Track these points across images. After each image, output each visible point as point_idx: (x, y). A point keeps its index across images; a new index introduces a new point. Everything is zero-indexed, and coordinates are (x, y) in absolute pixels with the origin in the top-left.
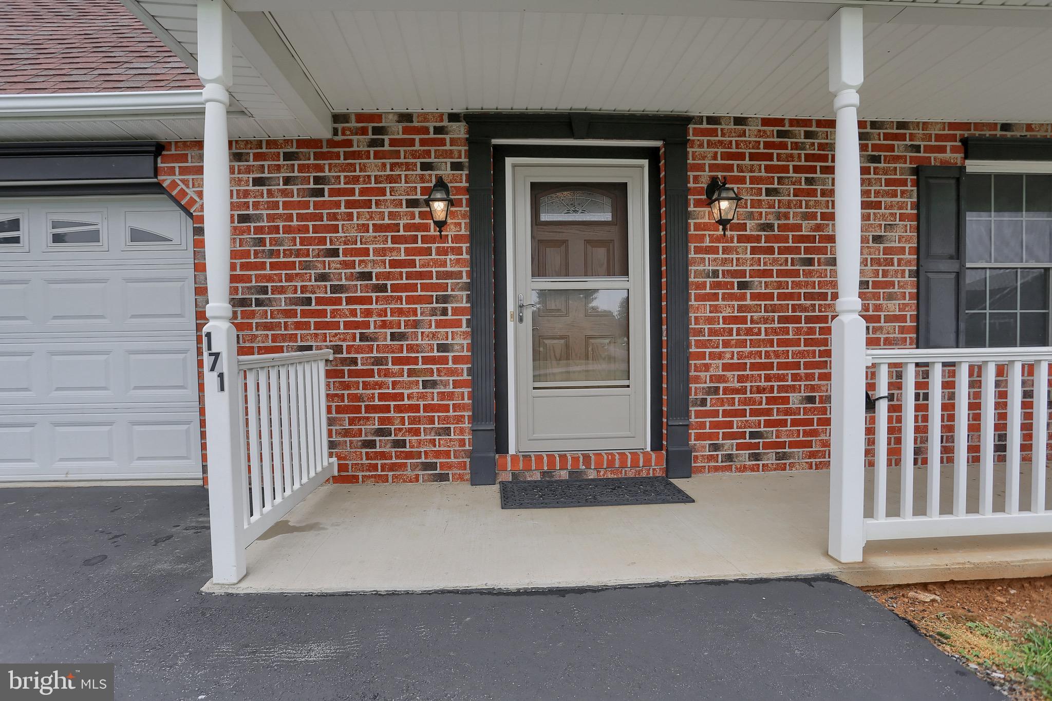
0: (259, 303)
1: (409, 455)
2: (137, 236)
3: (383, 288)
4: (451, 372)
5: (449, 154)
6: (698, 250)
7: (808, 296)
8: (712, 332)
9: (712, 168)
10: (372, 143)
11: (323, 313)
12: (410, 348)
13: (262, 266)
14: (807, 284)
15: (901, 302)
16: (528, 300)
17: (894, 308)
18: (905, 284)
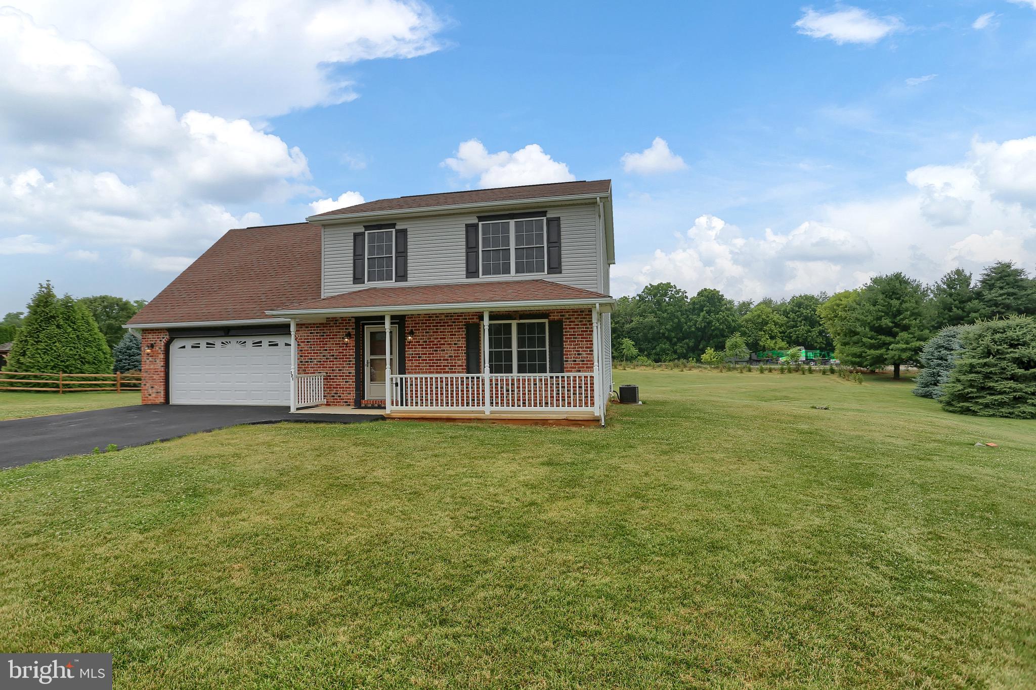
0: (311, 362)
1: (342, 399)
2: (286, 345)
3: (337, 358)
4: (351, 379)
5: (351, 326)
6: (408, 348)
7: (436, 360)
9: (412, 327)
10: (335, 324)
11: (324, 364)
12: (343, 373)
13: (311, 353)
14: (436, 357)
15: (462, 361)
16: (369, 361)
17: (460, 363)
18: (463, 356)
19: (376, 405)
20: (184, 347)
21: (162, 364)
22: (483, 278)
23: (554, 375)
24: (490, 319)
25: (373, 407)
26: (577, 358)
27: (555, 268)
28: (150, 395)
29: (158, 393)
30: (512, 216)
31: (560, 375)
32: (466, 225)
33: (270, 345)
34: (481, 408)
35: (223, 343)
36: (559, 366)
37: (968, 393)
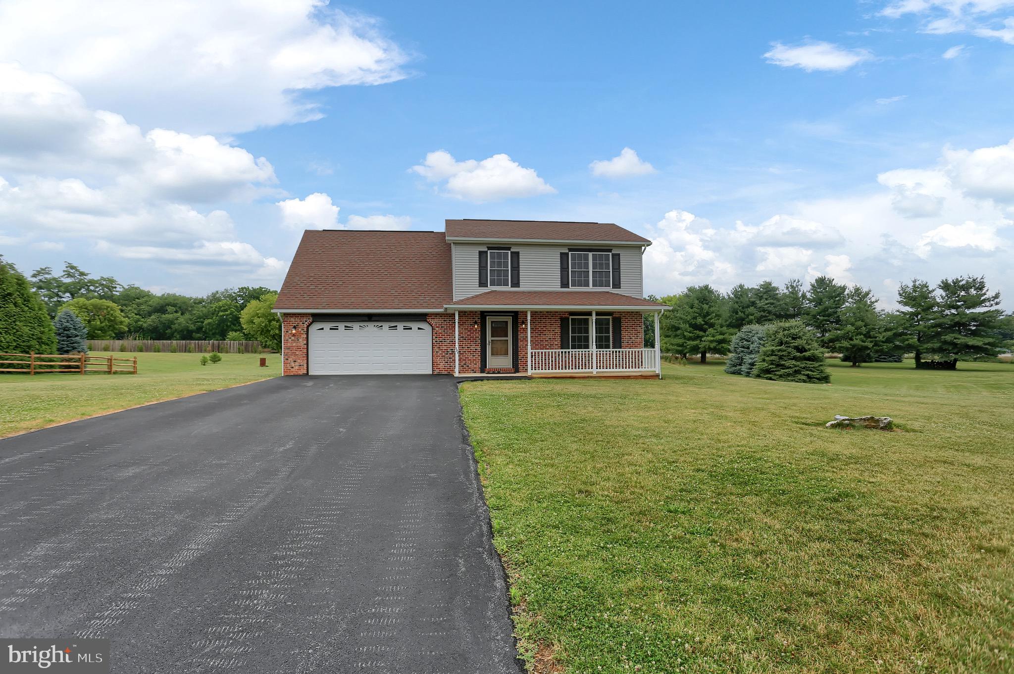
1: (471, 369)
2: (419, 329)
4: (477, 354)
5: (477, 316)
6: (520, 333)
7: (540, 341)
8: (523, 347)
9: (523, 318)
10: (464, 314)
14: (540, 339)
15: (558, 341)
16: (490, 341)
17: (556, 343)
18: (558, 339)
19: (497, 372)
20: (322, 329)
21: (305, 342)
22: (572, 289)
23: (615, 350)
24: (596, 315)
25: (494, 373)
26: (629, 340)
27: (617, 285)
28: (293, 368)
29: (300, 365)
30: (590, 250)
31: (618, 350)
32: (561, 253)
33: (404, 329)
34: (590, 370)
35: (360, 326)
36: (618, 344)
37: (771, 368)
